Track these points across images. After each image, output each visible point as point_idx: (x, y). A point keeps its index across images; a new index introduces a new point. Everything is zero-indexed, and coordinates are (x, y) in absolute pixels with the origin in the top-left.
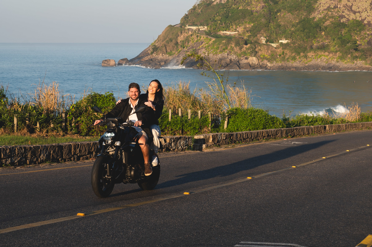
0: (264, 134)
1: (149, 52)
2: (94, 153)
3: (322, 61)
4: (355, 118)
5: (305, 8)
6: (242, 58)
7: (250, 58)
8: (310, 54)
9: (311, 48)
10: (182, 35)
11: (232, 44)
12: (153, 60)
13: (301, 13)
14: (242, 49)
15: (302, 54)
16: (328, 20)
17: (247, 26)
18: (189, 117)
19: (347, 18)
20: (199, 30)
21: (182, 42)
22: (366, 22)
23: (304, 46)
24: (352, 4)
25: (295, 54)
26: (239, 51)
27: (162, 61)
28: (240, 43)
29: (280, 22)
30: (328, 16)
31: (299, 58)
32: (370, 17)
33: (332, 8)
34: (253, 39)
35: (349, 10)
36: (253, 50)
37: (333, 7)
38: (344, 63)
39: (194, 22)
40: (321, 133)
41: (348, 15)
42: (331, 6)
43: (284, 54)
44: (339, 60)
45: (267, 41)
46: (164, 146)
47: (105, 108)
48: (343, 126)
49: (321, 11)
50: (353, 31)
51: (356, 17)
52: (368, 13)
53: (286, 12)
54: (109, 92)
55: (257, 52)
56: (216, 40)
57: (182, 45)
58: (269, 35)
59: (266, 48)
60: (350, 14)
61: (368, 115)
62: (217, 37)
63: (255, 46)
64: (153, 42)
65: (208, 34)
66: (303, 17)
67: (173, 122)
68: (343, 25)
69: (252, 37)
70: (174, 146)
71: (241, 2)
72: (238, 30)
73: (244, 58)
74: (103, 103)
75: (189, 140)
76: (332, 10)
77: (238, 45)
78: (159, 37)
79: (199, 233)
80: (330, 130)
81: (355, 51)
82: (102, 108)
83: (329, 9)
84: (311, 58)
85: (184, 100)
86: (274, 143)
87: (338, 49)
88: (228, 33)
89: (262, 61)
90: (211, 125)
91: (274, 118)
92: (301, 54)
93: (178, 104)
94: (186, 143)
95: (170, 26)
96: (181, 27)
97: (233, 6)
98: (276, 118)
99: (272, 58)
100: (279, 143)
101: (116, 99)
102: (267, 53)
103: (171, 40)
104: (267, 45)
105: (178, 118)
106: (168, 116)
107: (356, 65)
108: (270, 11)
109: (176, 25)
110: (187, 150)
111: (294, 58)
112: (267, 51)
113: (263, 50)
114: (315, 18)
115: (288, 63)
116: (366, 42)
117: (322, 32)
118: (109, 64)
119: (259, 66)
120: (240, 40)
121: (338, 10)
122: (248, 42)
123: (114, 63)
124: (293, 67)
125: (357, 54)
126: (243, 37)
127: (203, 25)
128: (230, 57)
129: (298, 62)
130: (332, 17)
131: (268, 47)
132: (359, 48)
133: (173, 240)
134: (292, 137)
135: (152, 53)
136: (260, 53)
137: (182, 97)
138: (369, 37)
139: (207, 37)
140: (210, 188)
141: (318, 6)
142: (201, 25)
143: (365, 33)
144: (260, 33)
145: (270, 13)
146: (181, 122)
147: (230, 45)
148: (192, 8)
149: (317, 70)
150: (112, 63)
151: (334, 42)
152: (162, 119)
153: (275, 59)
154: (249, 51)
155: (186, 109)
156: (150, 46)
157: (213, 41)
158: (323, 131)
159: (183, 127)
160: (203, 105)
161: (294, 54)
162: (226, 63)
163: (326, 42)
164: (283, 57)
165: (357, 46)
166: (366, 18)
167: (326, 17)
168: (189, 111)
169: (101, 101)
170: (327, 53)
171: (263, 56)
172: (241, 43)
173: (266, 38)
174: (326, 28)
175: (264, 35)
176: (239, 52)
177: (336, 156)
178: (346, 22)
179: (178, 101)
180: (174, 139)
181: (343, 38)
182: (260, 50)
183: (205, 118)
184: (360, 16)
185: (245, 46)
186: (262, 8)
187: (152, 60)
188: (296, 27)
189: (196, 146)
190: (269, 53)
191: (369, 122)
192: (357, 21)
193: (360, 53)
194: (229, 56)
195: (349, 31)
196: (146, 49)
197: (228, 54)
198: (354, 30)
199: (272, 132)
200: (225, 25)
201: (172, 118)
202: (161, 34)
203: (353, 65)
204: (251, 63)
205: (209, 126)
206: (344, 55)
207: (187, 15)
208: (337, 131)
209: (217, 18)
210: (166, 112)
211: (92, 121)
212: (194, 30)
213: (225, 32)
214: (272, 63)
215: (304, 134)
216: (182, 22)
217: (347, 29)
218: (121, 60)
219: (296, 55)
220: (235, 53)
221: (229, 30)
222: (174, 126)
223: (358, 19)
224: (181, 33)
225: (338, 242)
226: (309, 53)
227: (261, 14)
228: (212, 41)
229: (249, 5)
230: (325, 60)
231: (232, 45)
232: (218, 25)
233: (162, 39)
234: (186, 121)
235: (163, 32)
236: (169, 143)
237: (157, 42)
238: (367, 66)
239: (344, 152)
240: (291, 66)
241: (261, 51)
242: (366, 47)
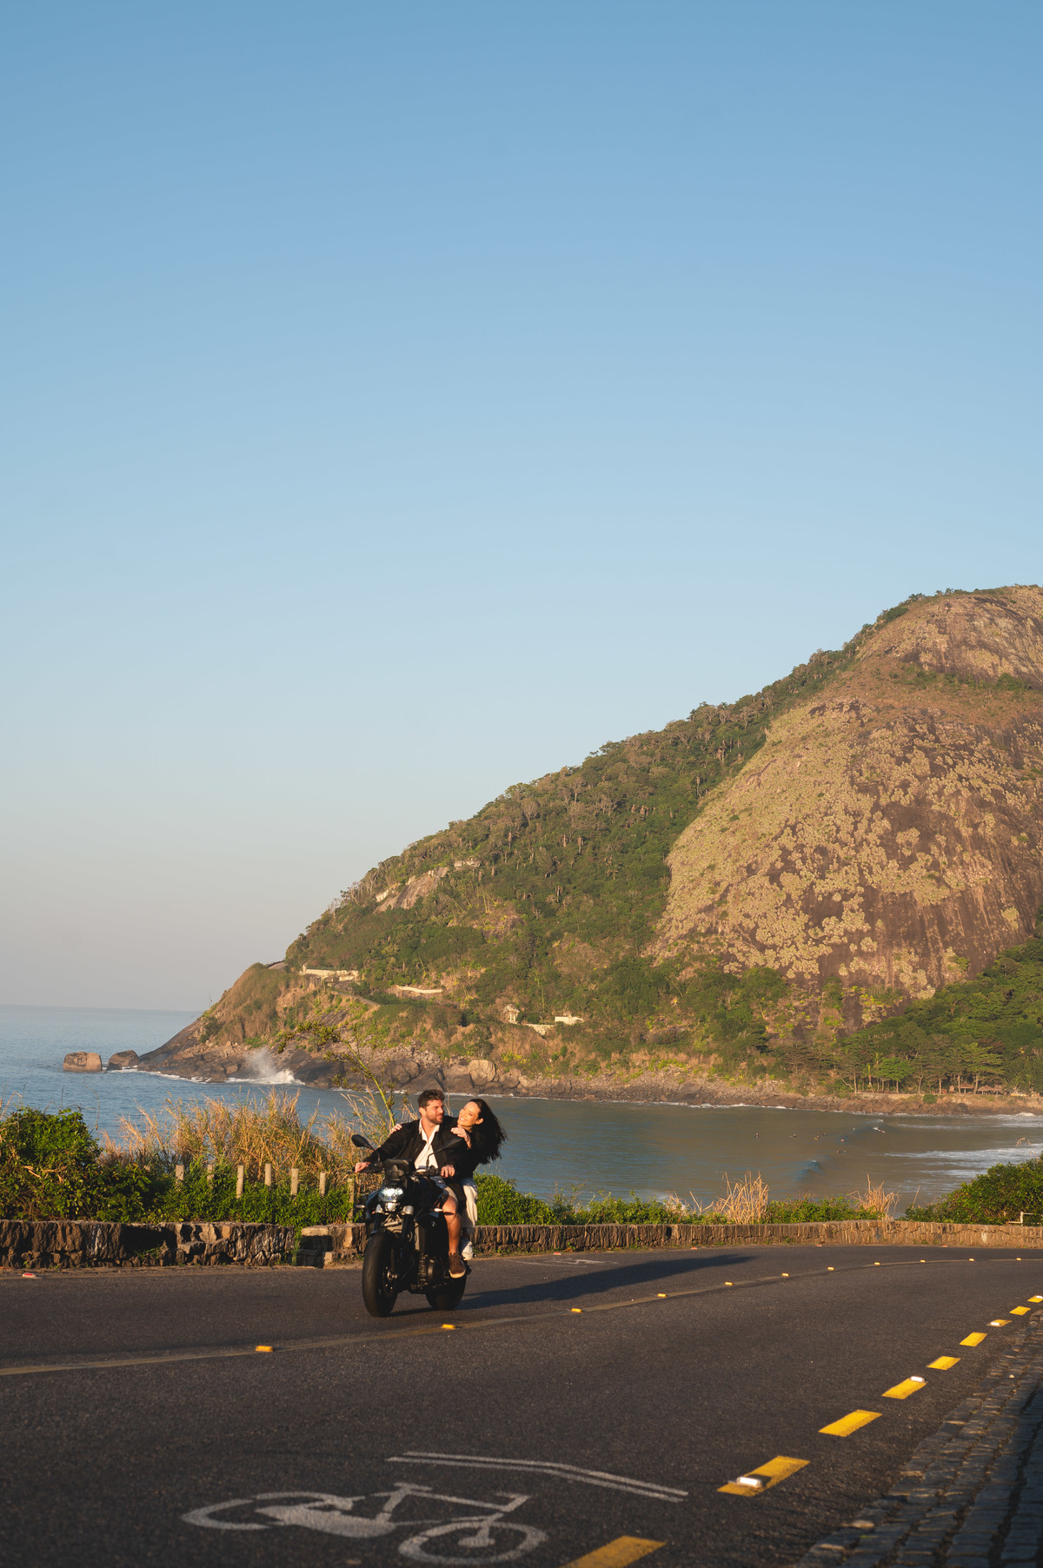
0: (498, 1236)
1: (196, 1035)
2: (11, 1252)
3: (668, 1076)
4: (753, 1214)
5: (629, 930)
6: (451, 1060)
7: (474, 1063)
8: (638, 1057)
9: (642, 1039)
10: (289, 991)
11: (425, 1021)
12: (205, 1057)
13: (615, 944)
14: (453, 1038)
15: (615, 1056)
16: (689, 965)
17: (469, 974)
18: (294, 1191)
19: (740, 963)
20: (336, 979)
21: (287, 1011)
22: (790, 975)
23: (622, 1035)
24: (756, 923)
25: (597, 1056)
26: (445, 1042)
27: (230, 1061)
28: (448, 1019)
29: (559, 965)
30: (690, 953)
31: (607, 1067)
32: (804, 961)
33: (702, 934)
34: (483, 1011)
35: (747, 940)
36: (482, 1041)
37: (703, 931)
38: (728, 1084)
39: (323, 959)
40: (658, 1244)
41: (744, 955)
42: (698, 929)
43: (568, 1055)
44: (715, 1075)
45: (520, 1018)
46: (215, 1247)
47: (57, 1154)
48: (717, 1231)
49: (671, 941)
50: (755, 997)
51: (765, 960)
52: (798, 950)
53: (577, 939)
54: (70, 1110)
55: (492, 1047)
56: (381, 1008)
57: (289, 1020)
58: (527, 1001)
59: (517, 1037)
60: (749, 951)
61: (787, 1209)
62: (386, 1001)
63: (488, 1029)
64: (208, 1008)
65: (361, 991)
66: (622, 954)
67: (249, 1201)
68: (730, 981)
69: (481, 1004)
70: (243, 1249)
71: (455, 907)
72: (442, 983)
73: (456, 1061)
74: (53, 1140)
75: (285, 1237)
76: (702, 940)
77: (442, 1024)
78: (225, 996)
79: (287, 1428)
80: (683, 1239)
81: (759, 1052)
82: (50, 1153)
83: (692, 934)
84: (639, 1067)
85: (282, 1143)
86: (526, 1260)
87: (714, 1045)
88: (416, 991)
89: (505, 1072)
90: (354, 1215)
91: (529, 1200)
92: (613, 1055)
93: (262, 1151)
94: (279, 1244)
95: (258, 966)
96: (287, 969)
97: (433, 918)
98: (536, 1202)
99: (535, 1064)
100: (538, 1261)
101: (89, 1129)
102: (519, 1049)
103: (258, 1005)
104: (521, 1028)
105: (262, 1191)
106: (233, 1185)
107: (761, 1090)
108: (533, 936)
109: (275, 964)
110: (280, 1264)
111: (593, 1067)
112: (519, 1044)
113: (511, 1042)
114: (655, 959)
115: (577, 1078)
116: (790, 1029)
117: (672, 999)
118: (85, 1065)
119: (497, 1085)
120: (449, 1011)
121: (717, 939)
122: (469, 1017)
123: (98, 1062)
124: (590, 1092)
125: (763, 1060)
126: (455, 1003)
127: (349, 968)
128: (417, 1058)
129: (605, 1079)
130: (702, 959)
131: (524, 1034)
132: (772, 1044)
133: (209, 1439)
134: (578, 1250)
135: (204, 1039)
136: (500, 1049)
137: (276, 1134)
138: (800, 1017)
139: (358, 1001)
140: (333, 1343)
141: (664, 926)
142: (342, 967)
143: (788, 1004)
144: (504, 993)
145: (534, 942)
146: (271, 1202)
147: (420, 1024)
148: (320, 918)
149: (654, 1100)
150: (92, 1062)
151: (703, 1026)
152: (217, 1192)
153: (541, 1068)
154: (472, 1043)
155: (286, 1167)
156: (199, 1020)
157: (375, 1013)
158: (663, 1240)
159: (274, 1216)
160: (333, 1158)
161: (593, 1056)
162: (407, 1072)
163: (683, 1025)
164: (563, 1063)
165: (764, 1039)
166: (791, 964)
167: (685, 956)
168: (294, 1173)
169: (45, 1132)
170: (683, 1056)
171: (508, 1057)
172: (449, 1021)
173: (518, 1008)
174: (683, 986)
175: (514, 1001)
176: (444, 1044)
177: (695, 1295)
178: (738, 973)
179: (264, 1144)
180: (243, 1231)
181: (729, 1017)
182: (502, 1040)
183: (339, 1195)
184: (777, 959)
185: (461, 1029)
186: (512, 927)
187: (202, 1057)
188: (601, 982)
189: (307, 1255)
190: (526, 1051)
191: (789, 1225)
192: (768, 971)
193: (774, 1059)
194: (415, 1054)
195: (746, 997)
196: (189, 1027)
197: (413, 1050)
198: (759, 996)
199: (521, 1231)
200: (407, 969)
201: (244, 1190)
202: (231, 987)
203: (754, 1092)
204: (474, 1075)
205: (347, 1216)
206: (729, 1062)
207: (305, 938)
208: (701, 1243)
209: (387, 949)
210: (228, 1173)
211: (17, 1187)
212: (323, 978)
213: (406, 988)
214: (533, 1078)
215: (610, 1246)
216: (291, 957)
217: (740, 992)
218: (119, 1054)
219: (599, 1059)
220: (434, 1047)
221: (419, 983)
222: (248, 1213)
223: (770, 965)
224: (288, 986)
225: (688, 1468)
226: (634, 1055)
227: (507, 941)
228: (372, 1010)
229: (476, 917)
230: (676, 1074)
231: (425, 1025)
232: (389, 967)
233: (233, 1002)
234: (285, 1201)
235: (236, 983)
236: (229, 1241)
237: (218, 1008)
238: (791, 1094)
239: (719, 1286)
240: (583, 1087)
241: (505, 1043)
242: (790, 1043)
